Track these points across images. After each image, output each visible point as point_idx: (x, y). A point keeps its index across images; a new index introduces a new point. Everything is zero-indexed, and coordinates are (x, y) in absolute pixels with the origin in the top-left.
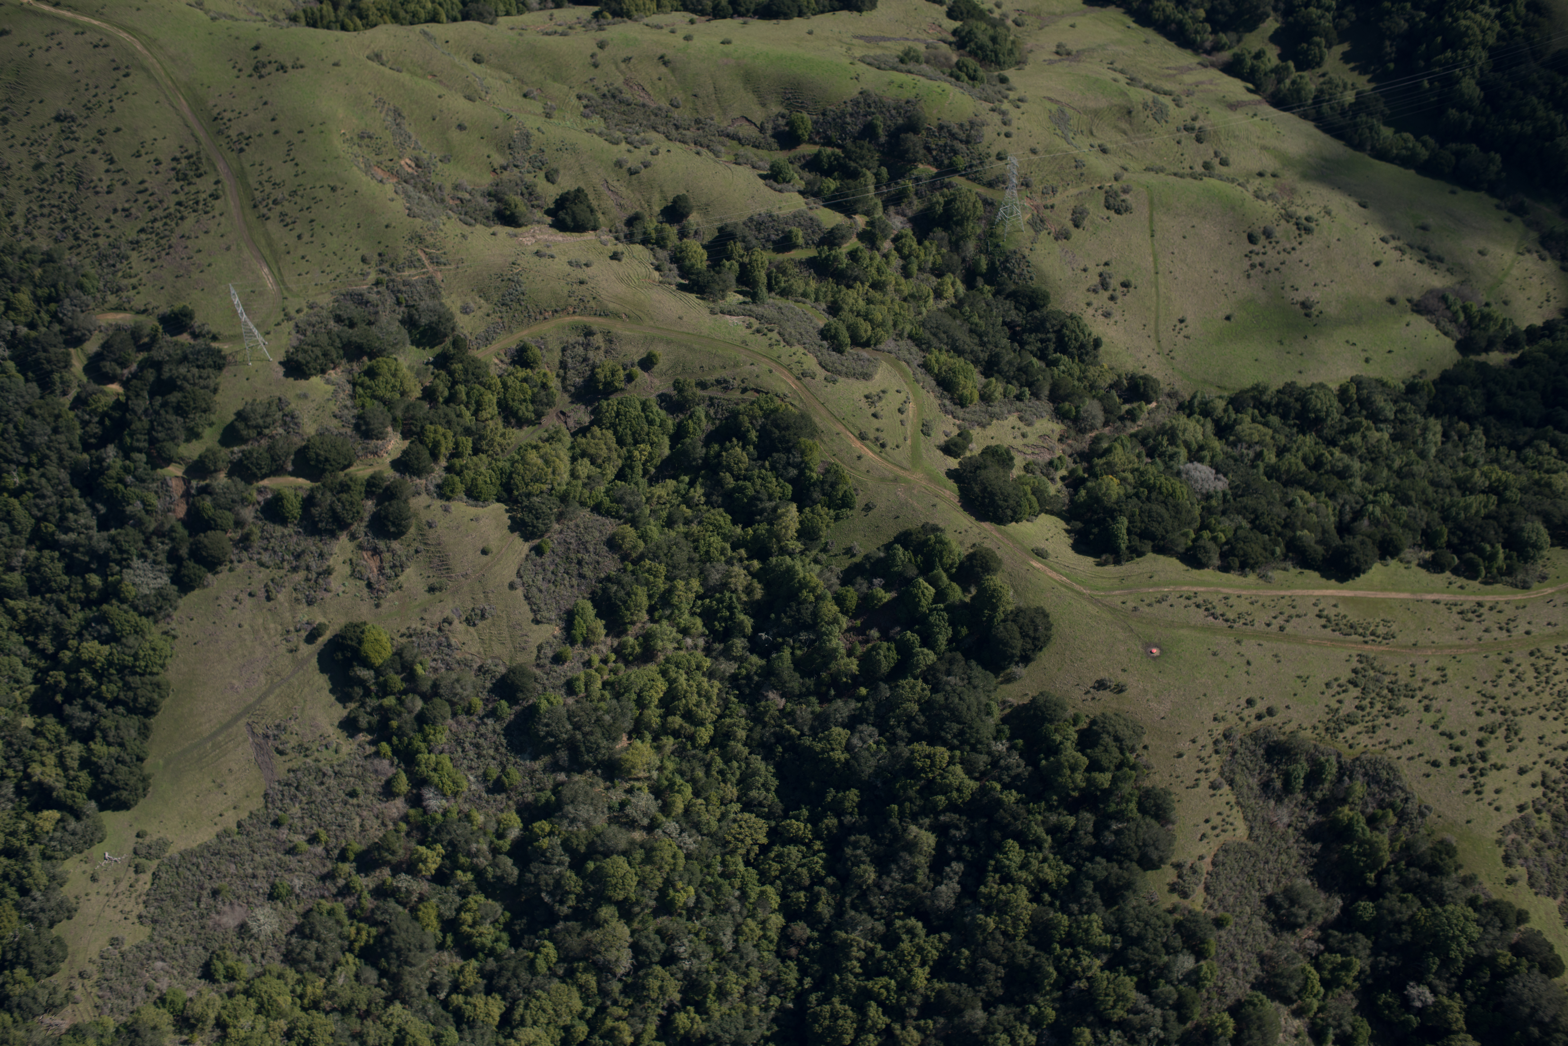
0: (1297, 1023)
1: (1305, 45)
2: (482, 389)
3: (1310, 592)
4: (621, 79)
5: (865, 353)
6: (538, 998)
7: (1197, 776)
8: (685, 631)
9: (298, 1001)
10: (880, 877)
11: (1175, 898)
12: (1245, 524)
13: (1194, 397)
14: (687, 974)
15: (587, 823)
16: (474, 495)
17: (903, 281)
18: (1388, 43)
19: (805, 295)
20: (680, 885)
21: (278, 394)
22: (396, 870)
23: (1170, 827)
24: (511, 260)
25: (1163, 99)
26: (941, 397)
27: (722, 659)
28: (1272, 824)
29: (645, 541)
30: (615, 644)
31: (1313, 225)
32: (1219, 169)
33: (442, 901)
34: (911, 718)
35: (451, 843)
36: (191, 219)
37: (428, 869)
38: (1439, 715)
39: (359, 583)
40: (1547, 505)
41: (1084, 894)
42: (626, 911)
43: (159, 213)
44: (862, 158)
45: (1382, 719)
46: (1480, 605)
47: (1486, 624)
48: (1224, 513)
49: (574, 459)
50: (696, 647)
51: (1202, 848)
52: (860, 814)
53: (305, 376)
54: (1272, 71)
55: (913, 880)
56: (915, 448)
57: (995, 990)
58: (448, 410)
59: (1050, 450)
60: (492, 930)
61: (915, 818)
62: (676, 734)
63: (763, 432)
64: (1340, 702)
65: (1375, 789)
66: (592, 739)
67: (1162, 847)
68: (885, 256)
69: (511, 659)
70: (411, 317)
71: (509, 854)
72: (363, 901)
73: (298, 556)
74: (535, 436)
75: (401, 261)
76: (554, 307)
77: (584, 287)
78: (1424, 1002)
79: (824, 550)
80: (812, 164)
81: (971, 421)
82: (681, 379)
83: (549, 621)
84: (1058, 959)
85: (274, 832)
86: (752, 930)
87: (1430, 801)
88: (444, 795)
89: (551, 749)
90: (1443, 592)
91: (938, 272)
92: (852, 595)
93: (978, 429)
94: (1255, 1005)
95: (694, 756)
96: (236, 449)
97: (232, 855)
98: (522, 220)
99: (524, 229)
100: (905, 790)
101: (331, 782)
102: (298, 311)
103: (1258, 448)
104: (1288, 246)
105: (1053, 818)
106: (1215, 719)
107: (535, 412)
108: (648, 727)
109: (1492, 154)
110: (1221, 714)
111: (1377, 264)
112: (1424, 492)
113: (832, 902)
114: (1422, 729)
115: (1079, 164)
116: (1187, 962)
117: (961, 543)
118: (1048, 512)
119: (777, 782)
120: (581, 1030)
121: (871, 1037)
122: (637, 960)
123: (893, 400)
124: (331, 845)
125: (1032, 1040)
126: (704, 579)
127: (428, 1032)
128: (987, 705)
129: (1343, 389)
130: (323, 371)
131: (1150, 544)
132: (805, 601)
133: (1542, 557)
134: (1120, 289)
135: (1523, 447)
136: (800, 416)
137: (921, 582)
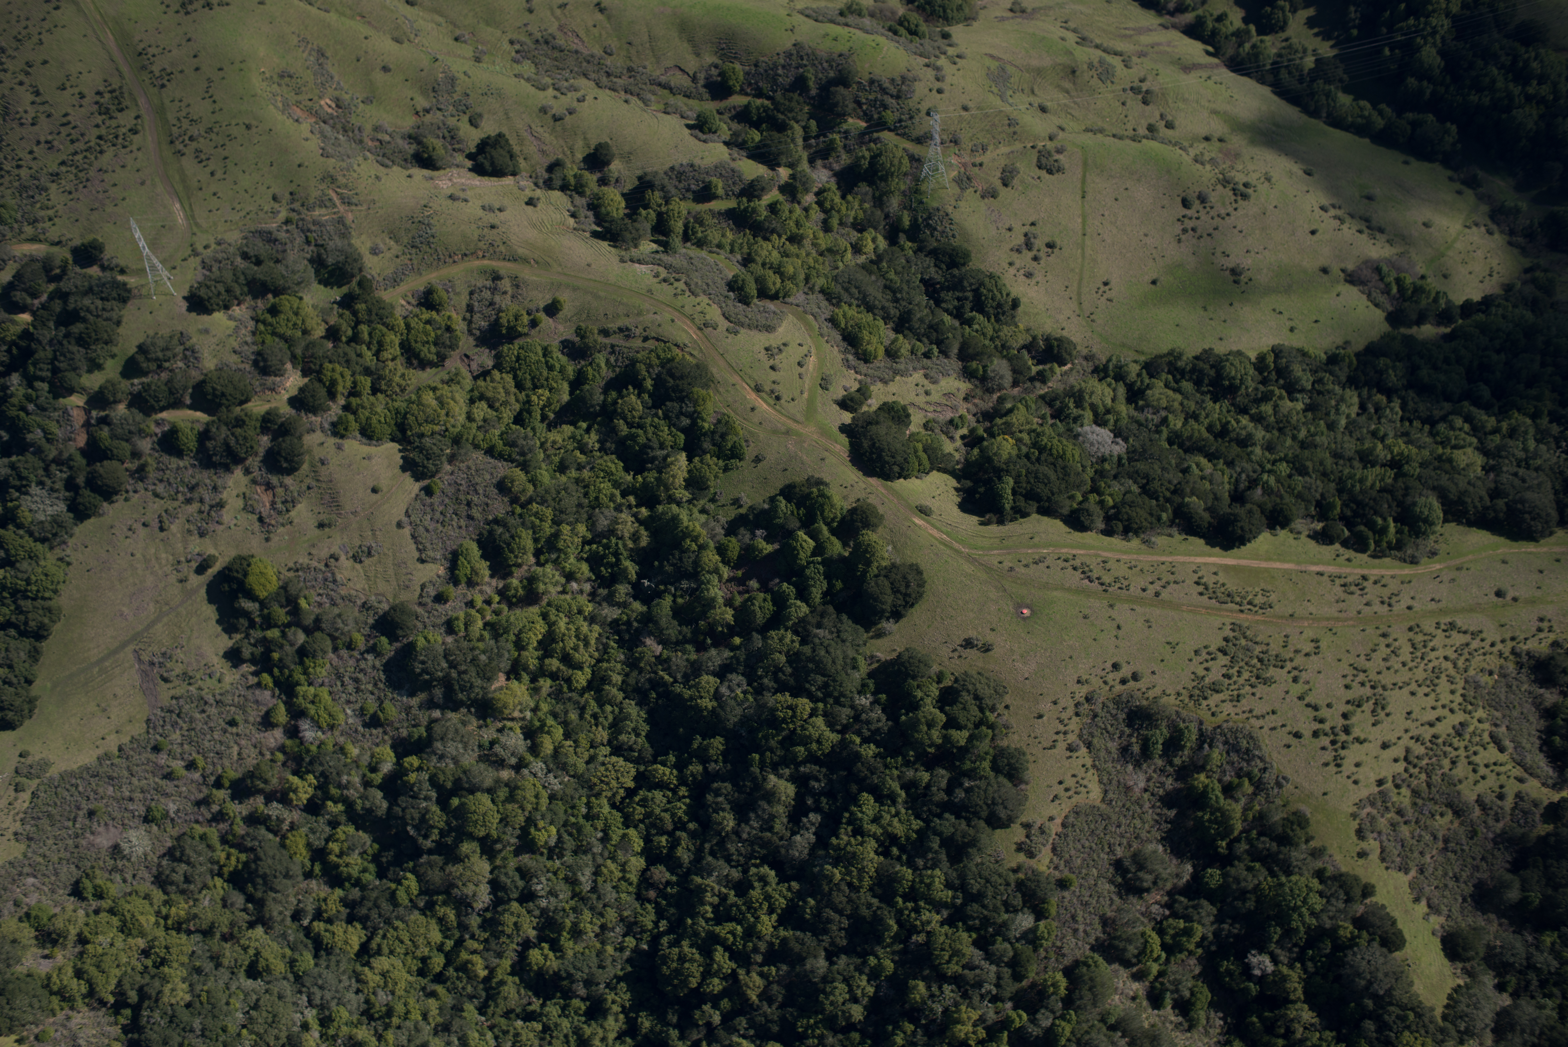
0: (1136, 986)
1: (1268, 9)
2: (384, 330)
3: (1192, 559)
4: (556, 25)
5: (771, 306)
6: (396, 929)
7: (1055, 737)
8: (570, 576)
9: (162, 922)
10: (739, 825)
11: (1021, 858)
12: (1135, 488)
13: (1109, 360)
14: (544, 911)
15: (455, 760)
16: (368, 434)
17: (822, 234)
18: (1352, 9)
19: (720, 246)
20: (541, 824)
21: (180, 328)
22: (269, 798)
23: (1023, 786)
24: (423, 202)
25: (1110, 59)
26: (845, 352)
27: (605, 604)
28: (1128, 789)
29: (535, 486)
30: (501, 585)
31: (1250, 191)
32: (1164, 132)
33: (312, 831)
34: (779, 669)
35: (323, 774)
36: (110, 153)
37: (299, 799)
38: (1307, 687)
39: (250, 516)
40: (1444, 480)
41: (930, 849)
42: (488, 848)
43: (80, 146)
44: (791, 110)
45: (1248, 688)
46: (1365, 578)
47: (1367, 598)
48: (1115, 477)
49: (472, 401)
50: (581, 592)
51: (1053, 810)
52: (725, 762)
53: (208, 311)
54: (1233, 34)
55: (770, 829)
56: (811, 402)
57: (838, 940)
58: (348, 349)
59: (954, 408)
60: (359, 861)
61: (776, 767)
62: (554, 676)
63: (658, 381)
64: (1207, 669)
65: (1234, 757)
66: (466, 677)
67: (1010, 806)
68: (806, 209)
69: (395, 596)
70: (319, 255)
71: (380, 787)
72: (235, 827)
73: (192, 489)
74: (438, 378)
75: (312, 201)
76: (464, 251)
77: (495, 231)
78: (1263, 971)
79: (713, 500)
80: (742, 116)
81: (873, 377)
82: (583, 325)
83: (434, 560)
84: (900, 912)
85: (153, 757)
86: (611, 872)
87: (1288, 773)
88: (320, 728)
89: (427, 686)
90: (1329, 564)
91: (860, 227)
92: (734, 546)
93: (879, 385)
94: (1089, 966)
95: (570, 699)
96: (136, 381)
97: (111, 778)
98: (439, 164)
99: (441, 172)
100: (767, 740)
101: (213, 711)
102: (206, 247)
103: (1163, 413)
104: (1223, 212)
105: (910, 774)
106: (1079, 682)
107: (438, 354)
108: (526, 669)
109: (1448, 124)
110: (1084, 678)
111: (1313, 232)
112: (1321, 463)
113: (692, 847)
114: (1288, 700)
115: (1012, 123)
116: (1025, 921)
117: (845, 498)
118: (939, 470)
119: (648, 728)
120: (438, 962)
121: (716, 981)
122: (495, 896)
123: (793, 354)
124: (208, 772)
125: (870, 990)
126: (591, 525)
127: (284, 956)
128: (854, 659)
129: (1261, 358)
130: (227, 307)
131: (1035, 505)
132: (687, 550)
133: (1434, 533)
134: (1044, 249)
135: (1437, 422)
136: (697, 366)
137: (801, 535)
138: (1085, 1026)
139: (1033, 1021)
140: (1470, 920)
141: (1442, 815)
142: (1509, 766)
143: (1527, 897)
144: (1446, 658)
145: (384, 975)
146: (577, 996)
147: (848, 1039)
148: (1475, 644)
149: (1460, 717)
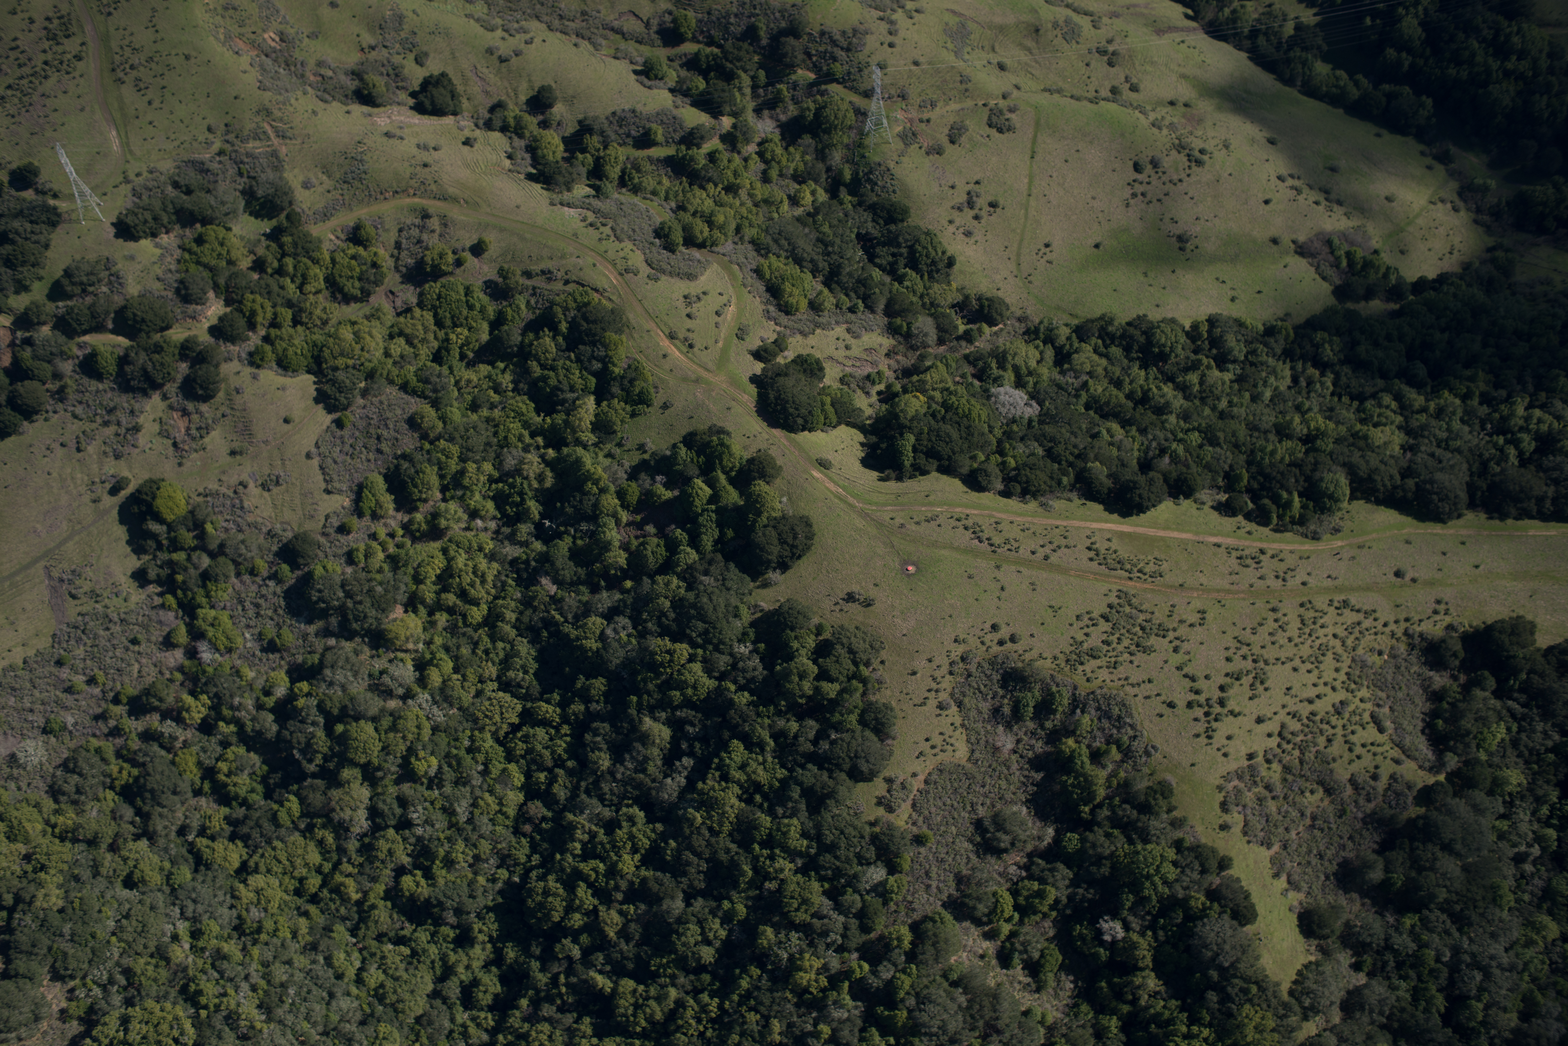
0: (986, 944)
2: (309, 263)
3: (1088, 524)
5: (696, 254)
6: (274, 849)
7: (927, 694)
8: (474, 514)
9: (49, 830)
10: (614, 765)
11: (881, 811)
12: (1040, 451)
13: (1041, 322)
14: (419, 839)
15: (344, 688)
16: (284, 365)
17: (758, 185)
19: (654, 193)
20: (422, 754)
21: (106, 254)
22: (164, 716)
23: (889, 742)
24: (357, 139)
25: (1077, 18)
26: (767, 303)
27: (506, 543)
28: (996, 749)
29: (445, 423)
30: (406, 519)
31: (1205, 158)
32: (1127, 94)
33: (204, 750)
34: (663, 614)
36: (54, 78)
37: (192, 718)
38: (1187, 657)
39: (165, 441)
40: (1355, 457)
41: (790, 799)
42: (370, 775)
43: (27, 70)
44: (739, 59)
45: (1126, 656)
46: (1262, 552)
47: (1262, 572)
48: (1022, 439)
49: (391, 337)
50: (486, 529)
51: (917, 766)
52: (606, 703)
53: (136, 239)
55: (644, 771)
56: (724, 351)
57: (696, 883)
58: (271, 281)
59: (873, 364)
60: (248, 781)
61: (652, 710)
62: (451, 611)
63: (573, 325)
64: (1087, 635)
65: (1106, 724)
66: (360, 608)
67: (872, 760)
68: (746, 160)
69: (300, 525)
70: (251, 187)
71: (272, 710)
72: (129, 742)
73: (111, 411)
74: (361, 313)
75: (246, 133)
76: (395, 188)
77: (427, 170)
78: (1114, 937)
79: (619, 445)
80: (692, 64)
81: (792, 329)
82: (506, 266)
83: (340, 492)
84: (756, 858)
85: (55, 670)
86: (488, 805)
87: (1158, 743)
88: (217, 650)
89: (324, 614)
90: (1228, 536)
91: (799, 178)
92: (634, 491)
93: (799, 337)
94: (935, 922)
95: (464, 634)
96: (61, 304)
97: (13, 689)
98: (379, 101)
99: (382, 109)
100: (645, 683)
101: (117, 629)
102: (138, 175)
103: (1085, 378)
104: (1175, 177)
105: (781, 723)
106: (956, 641)
107: (362, 290)
108: (423, 602)
109: (1424, 98)
110: (961, 637)
111: (1267, 202)
112: (1234, 434)
113: (569, 785)
114: (1166, 669)
115: (964, 79)
116: (877, 874)
117: (745, 448)
118: (848, 424)
119: (536, 666)
120: (314, 883)
121: (577, 916)
122: (373, 822)
123: (712, 302)
124: (108, 687)
125: (723, 934)
126: (498, 463)
127: (162, 869)
128: (737, 607)
129: (1195, 326)
130: (154, 235)
131: (935, 464)
132: (588, 493)
133: (1339, 509)
134: (987, 208)
135: (1366, 399)
136: (612, 311)
137: (699, 482)
138: (925, 981)
139: (874, 972)
140: (1331, 898)
141: (1312, 792)
142: (1387, 747)
143: (1390, 879)
144: (1335, 636)
145: (258, 892)
146: (446, 924)
147: (699, 980)
148: (1367, 623)
149: (1342, 695)
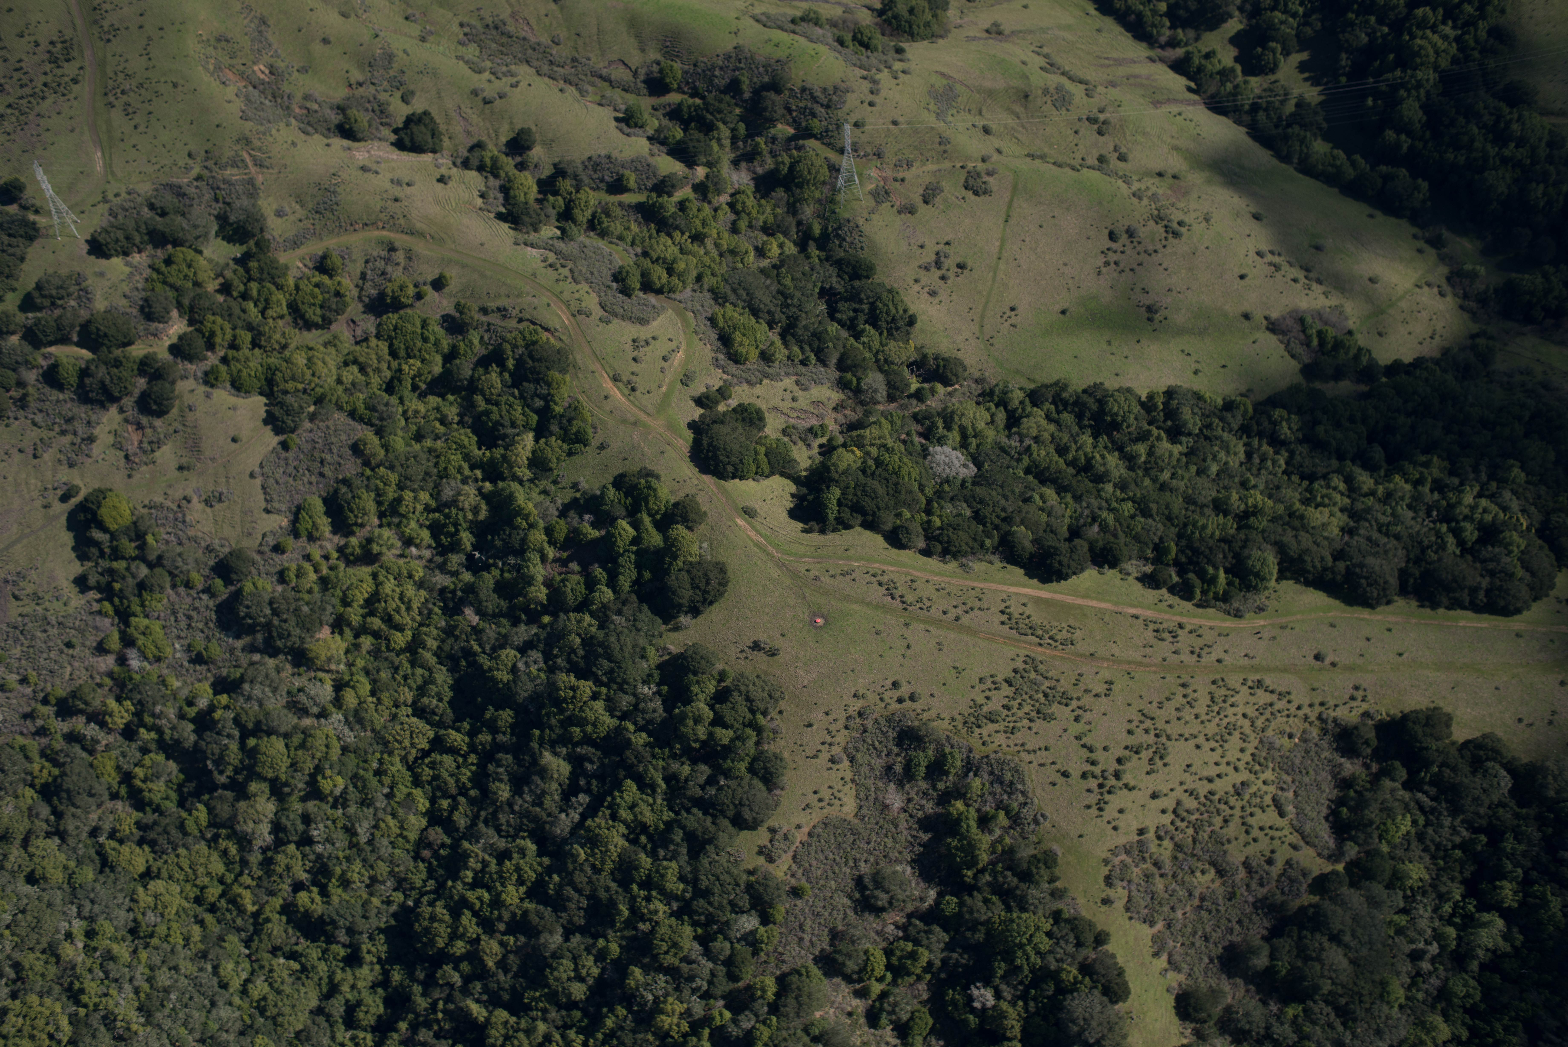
0: (856, 1002)
1: (1259, 50)
2: (273, 288)
3: (1005, 588)
4: (509, 11)
5: (652, 299)
6: (178, 856)
7: (820, 747)
8: (408, 542)
10: (513, 797)
11: (761, 860)
12: (968, 513)
13: (997, 385)
14: (319, 856)
15: (260, 703)
16: (237, 386)
17: (726, 235)
18: (1344, 56)
19: (621, 238)
20: (328, 772)
21: (78, 269)
22: (87, 720)
23: (778, 792)
24: (333, 171)
25: (1070, 86)
26: (718, 350)
27: (437, 572)
28: (885, 807)
29: (387, 451)
30: (342, 543)
31: (1183, 230)
32: (1114, 164)
33: (124, 755)
34: (573, 651)
35: (140, 702)
36: (50, 100)
37: (115, 723)
38: (1088, 727)
39: (118, 453)
40: (1288, 537)
41: (672, 841)
42: (278, 790)
43: (28, 91)
44: (720, 111)
45: (1025, 722)
46: (1181, 626)
47: (1177, 646)
48: (952, 499)
49: (345, 364)
50: (420, 557)
51: (803, 818)
52: (512, 734)
53: (108, 257)
54: (1218, 73)
55: (540, 804)
56: (667, 396)
57: (576, 919)
58: (234, 304)
59: (819, 417)
60: (163, 788)
61: (553, 745)
62: (376, 635)
63: (520, 362)
64: (988, 698)
65: (997, 788)
66: (285, 626)
67: (756, 809)
68: (716, 210)
69: (238, 542)
70: (225, 212)
71: (193, 721)
72: (54, 743)
73: (69, 420)
74: (321, 340)
75: (224, 160)
76: (365, 220)
77: (398, 204)
78: (984, 1005)
79: (555, 482)
80: (675, 114)
81: (739, 378)
82: (463, 302)
83: (279, 512)
84: (633, 899)
86: (390, 828)
87: (1048, 811)
88: (146, 658)
89: (251, 630)
90: (1148, 608)
91: (768, 231)
92: (562, 529)
93: (745, 386)
94: (800, 975)
95: (386, 659)
96: (30, 315)
98: (360, 135)
99: (362, 144)
100: (549, 718)
101: (54, 631)
102: (117, 195)
103: (1028, 442)
104: (1151, 248)
105: (675, 766)
106: (855, 696)
107: (323, 317)
108: (349, 625)
109: (1420, 181)
110: (861, 692)
111: (1242, 277)
112: (1167, 506)
113: (469, 813)
114: (1064, 738)
115: (943, 141)
116: (749, 923)
117: (672, 492)
118: (782, 475)
119: (451, 694)
120: (214, 892)
121: (460, 944)
122: (276, 837)
123: (661, 347)
124: (39, 688)
125: (596, 971)
126: (436, 494)
127: (65, 867)
128: (644, 648)
129: (1151, 397)
130: (126, 254)
131: (860, 519)
132: (517, 528)
133: (1266, 588)
134: (954, 269)
135: (1317, 479)
136: (560, 351)
137: (623, 524)
138: (784, 1034)
139: (735, 1021)
140: (1213, 982)
141: (1203, 872)
142: (1286, 832)
143: (1274, 966)
144: (1245, 716)
145: (156, 896)
146: (338, 943)
147: (569, 1016)
148: (1279, 705)
149: (1244, 776)
